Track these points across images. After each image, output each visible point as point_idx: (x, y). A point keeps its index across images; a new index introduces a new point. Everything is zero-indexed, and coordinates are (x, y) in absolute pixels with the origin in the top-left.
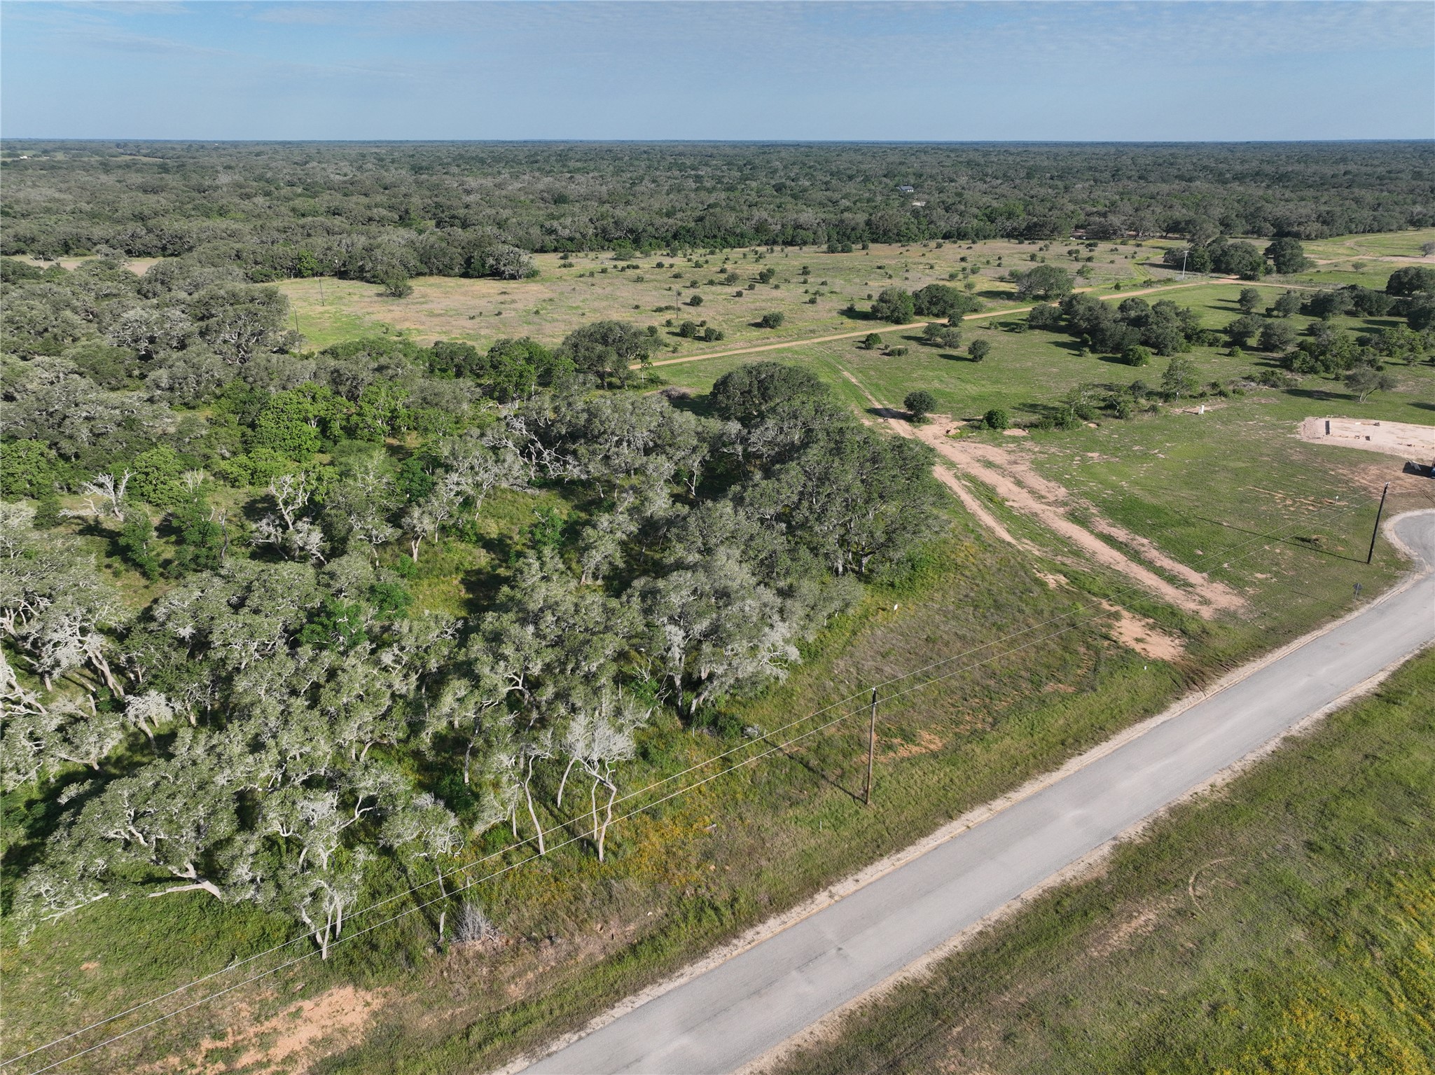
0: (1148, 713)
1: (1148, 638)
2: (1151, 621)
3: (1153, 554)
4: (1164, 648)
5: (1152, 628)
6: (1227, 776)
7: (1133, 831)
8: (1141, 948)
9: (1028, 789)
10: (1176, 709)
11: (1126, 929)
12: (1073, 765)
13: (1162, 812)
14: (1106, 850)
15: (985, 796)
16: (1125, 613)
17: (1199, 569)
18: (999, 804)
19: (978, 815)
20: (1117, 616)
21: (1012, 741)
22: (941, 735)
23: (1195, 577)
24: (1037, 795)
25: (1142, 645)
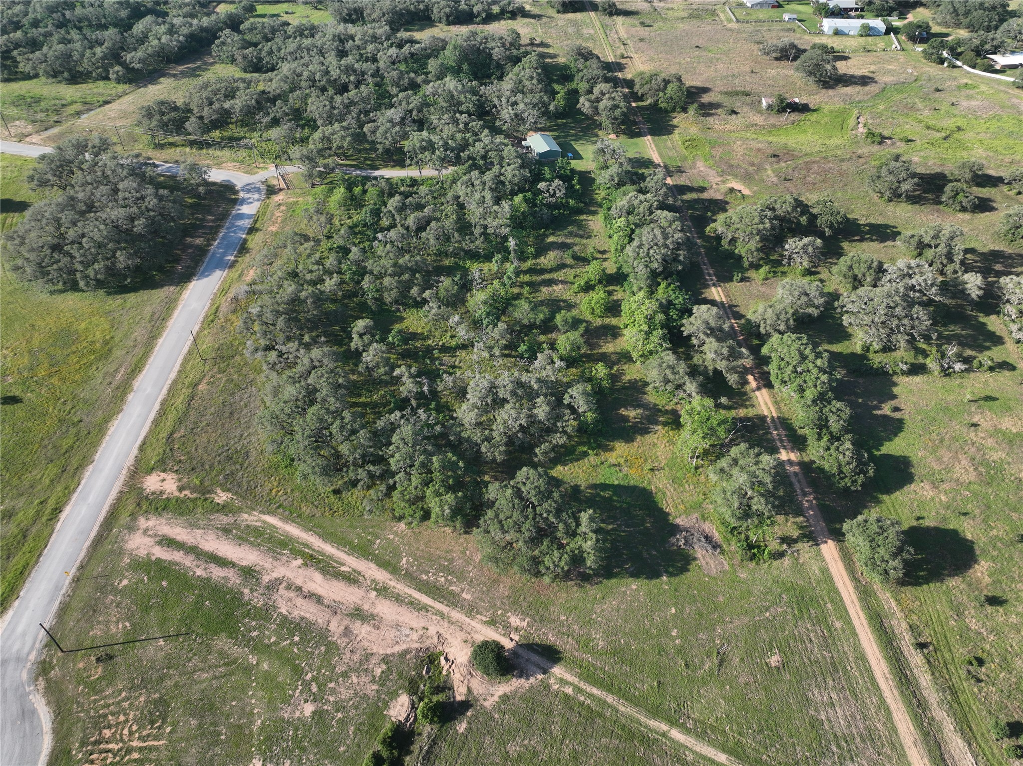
0: (144, 443)
1: (160, 484)
2: (164, 497)
3: (188, 561)
4: (152, 483)
5: (162, 493)
6: (110, 432)
7: (130, 397)
8: (117, 371)
9: (165, 391)
10: (135, 451)
11: (122, 372)
12: (157, 406)
13: (125, 407)
14: (135, 388)
15: (175, 382)
16: (177, 494)
17: (159, 561)
18: (169, 382)
19: (173, 375)
20: (181, 489)
21: (180, 401)
22: (202, 391)
23: (159, 553)
24: (161, 391)
25: (161, 478)
